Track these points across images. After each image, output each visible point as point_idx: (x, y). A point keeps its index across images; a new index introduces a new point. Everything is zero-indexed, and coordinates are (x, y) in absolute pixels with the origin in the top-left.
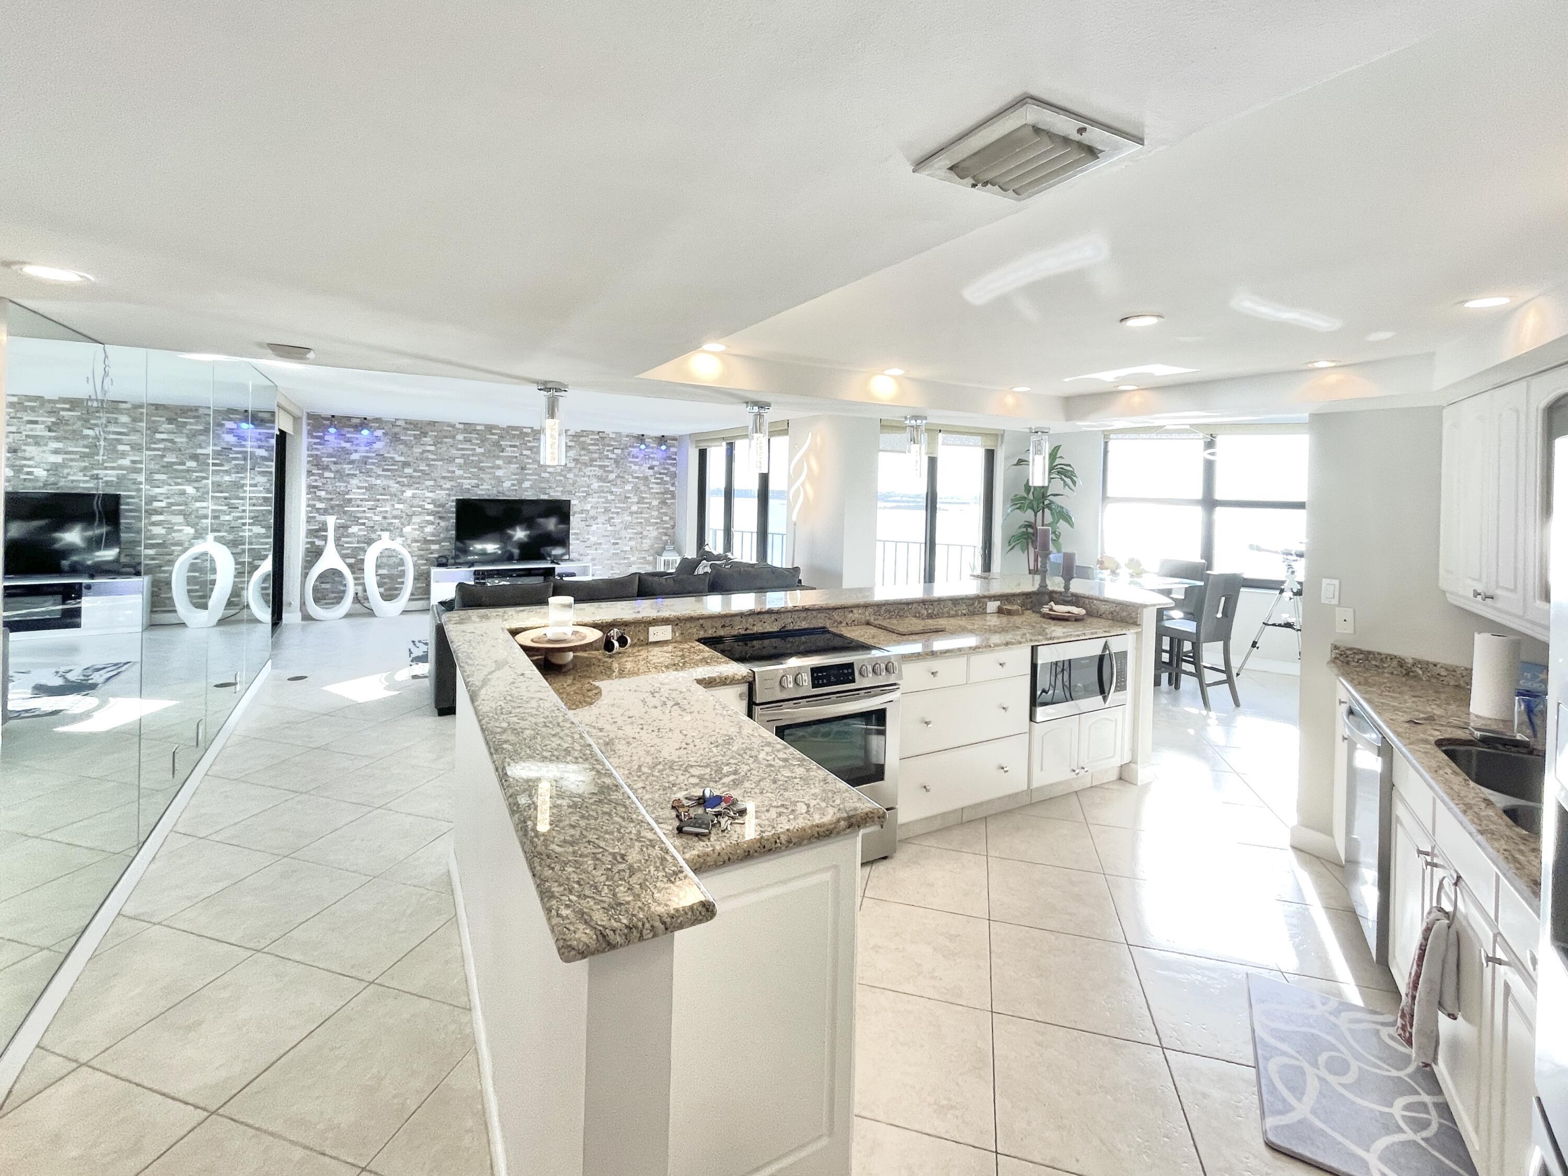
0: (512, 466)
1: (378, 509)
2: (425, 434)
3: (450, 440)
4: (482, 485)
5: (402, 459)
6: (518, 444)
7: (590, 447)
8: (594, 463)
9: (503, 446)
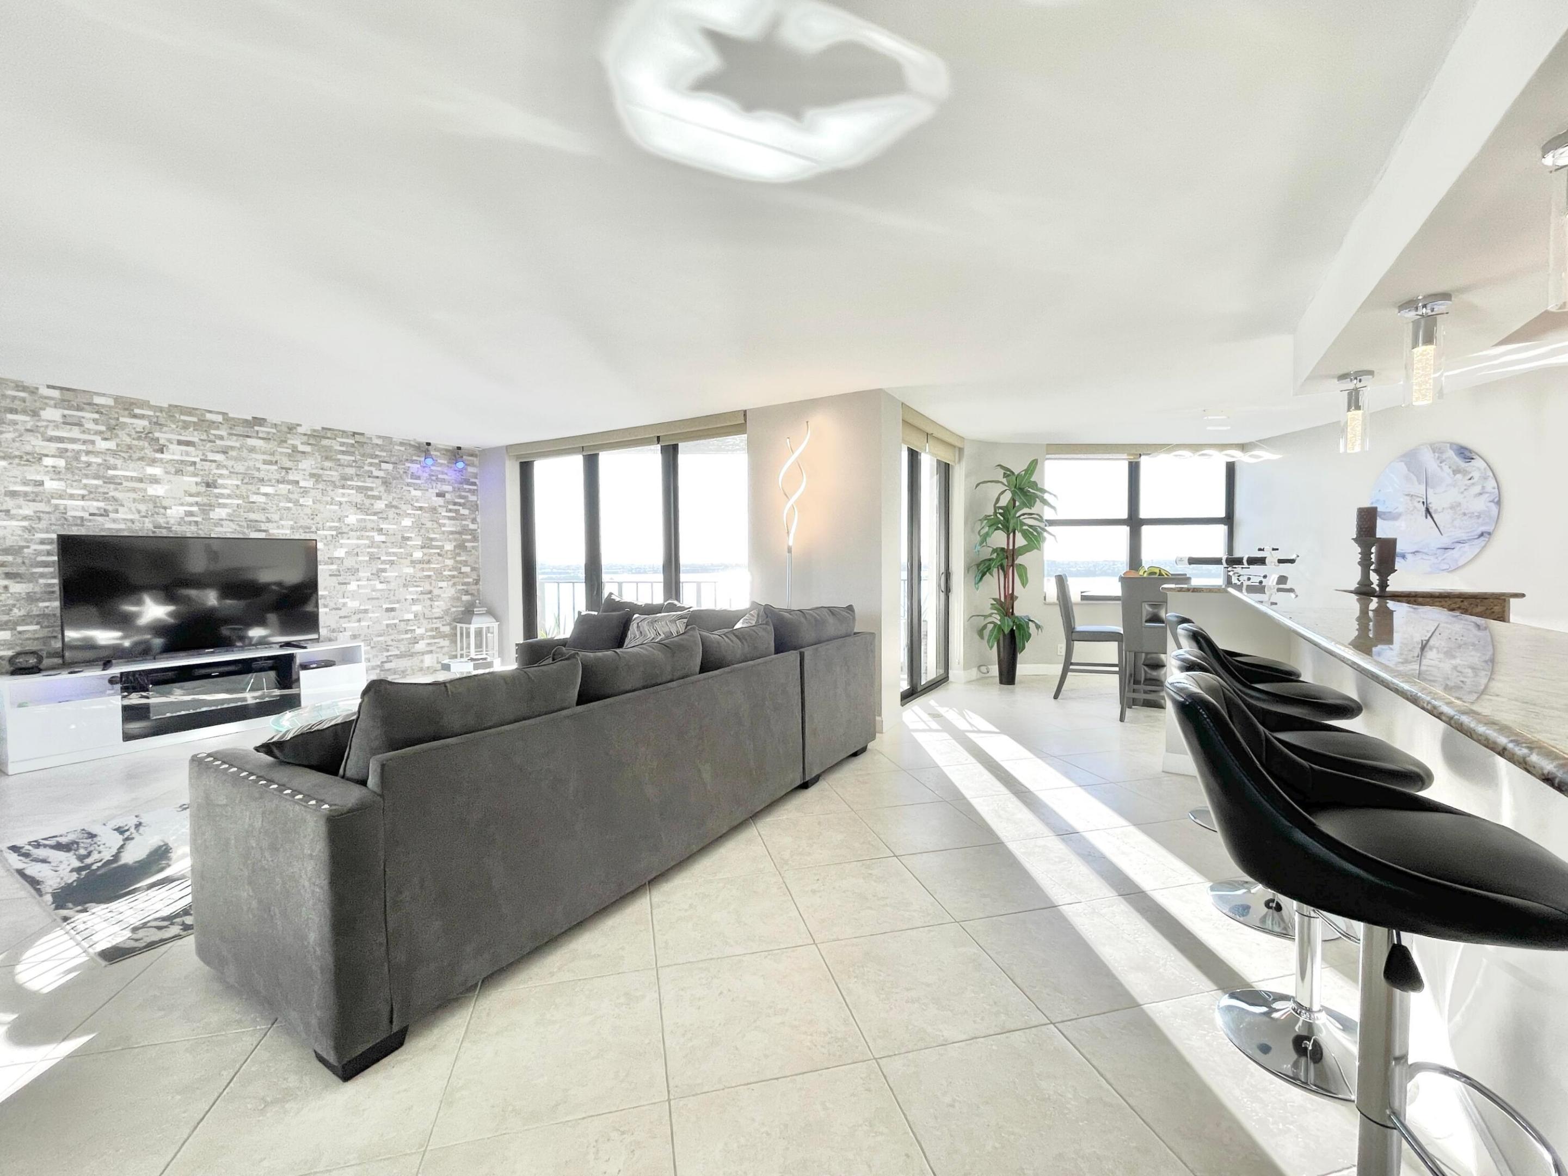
0: (186, 479)
4: (117, 511)
6: (196, 440)
7: (339, 457)
8: (349, 483)
9: (162, 442)
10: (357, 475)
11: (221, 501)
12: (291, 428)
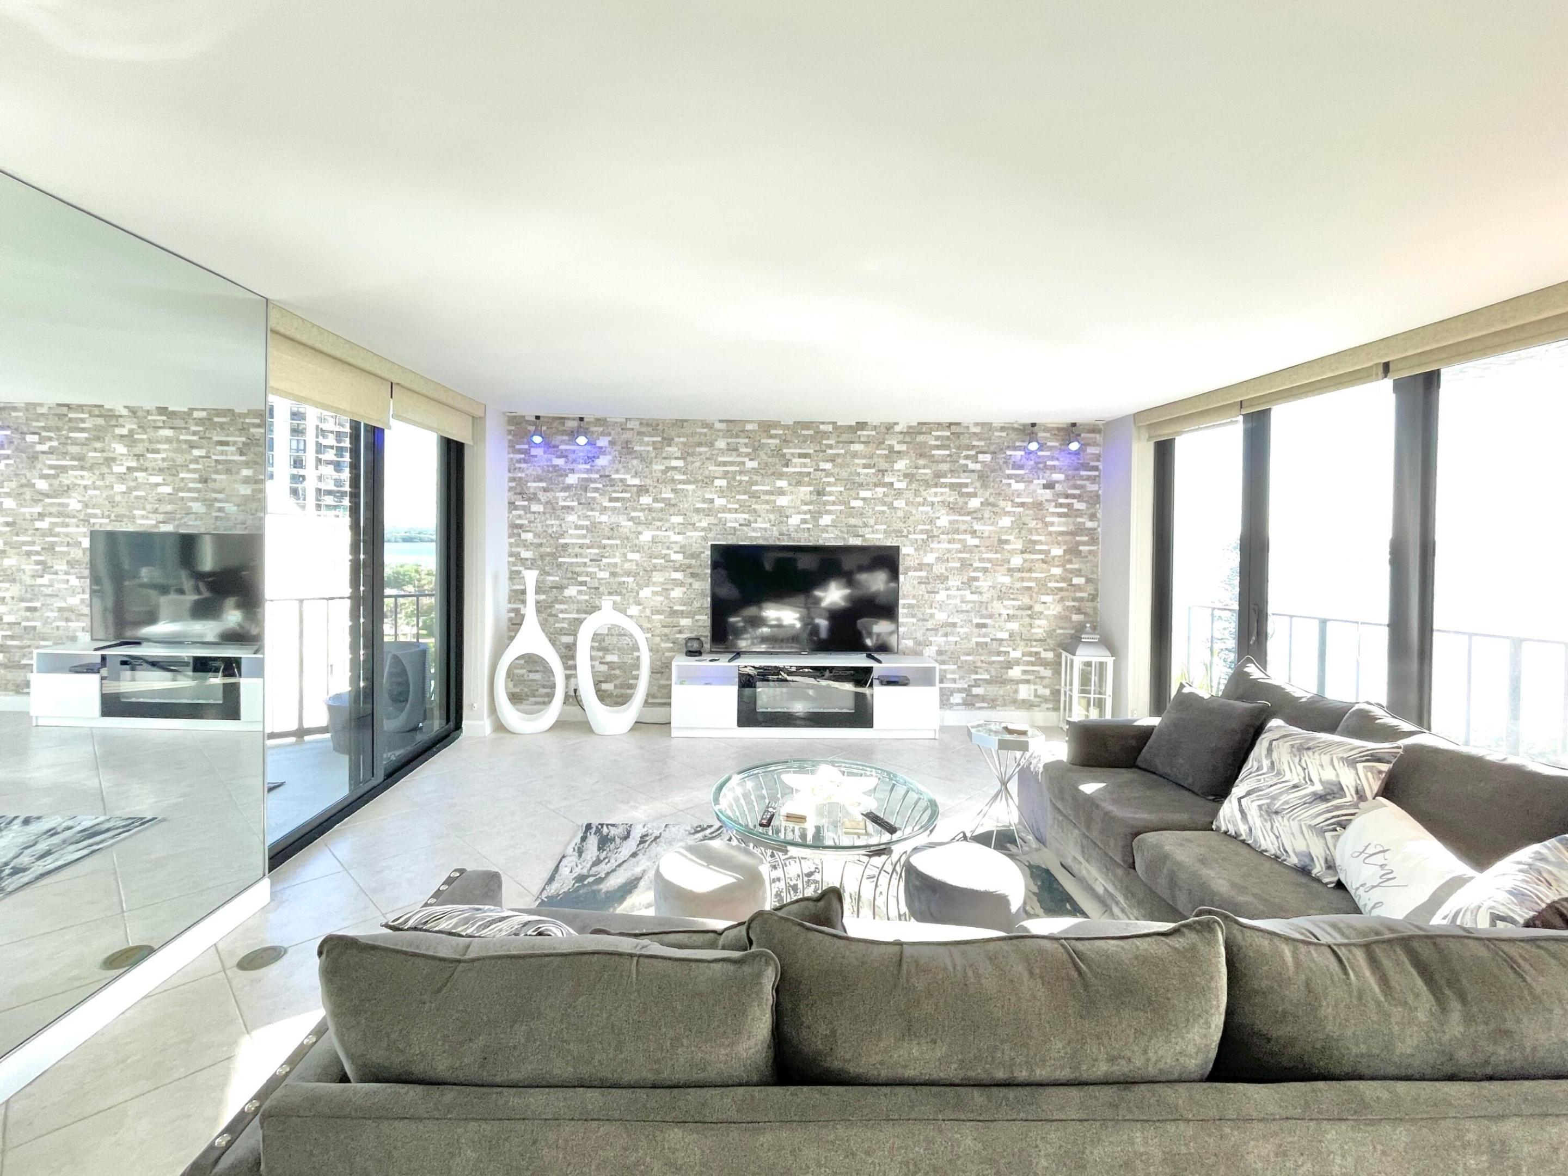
0: (803, 489)
1: (604, 560)
2: (669, 441)
3: (706, 449)
4: (756, 522)
5: (636, 481)
6: (811, 451)
7: (934, 452)
8: (942, 480)
9: (788, 457)
10: (952, 471)
11: (827, 508)
12: (889, 427)
